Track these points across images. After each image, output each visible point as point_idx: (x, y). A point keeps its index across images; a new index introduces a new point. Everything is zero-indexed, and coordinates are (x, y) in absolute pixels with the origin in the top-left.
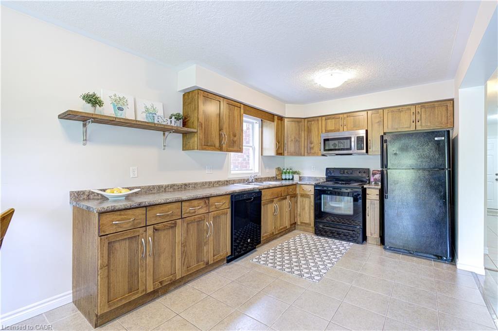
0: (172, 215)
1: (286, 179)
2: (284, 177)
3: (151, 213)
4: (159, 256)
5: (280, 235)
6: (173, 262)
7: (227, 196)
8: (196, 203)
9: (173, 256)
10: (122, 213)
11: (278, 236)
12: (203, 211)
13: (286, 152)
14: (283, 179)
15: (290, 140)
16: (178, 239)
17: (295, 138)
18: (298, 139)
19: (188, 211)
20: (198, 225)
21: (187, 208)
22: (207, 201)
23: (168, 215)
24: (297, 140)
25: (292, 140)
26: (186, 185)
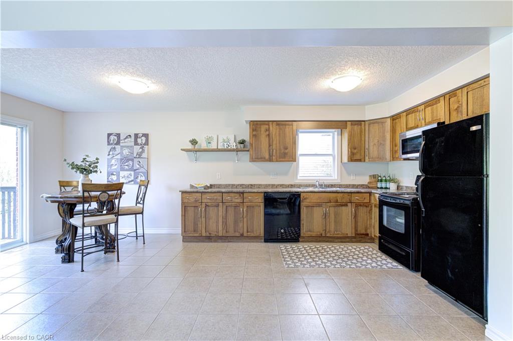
0: (216, 199)
1: (382, 188)
2: (379, 185)
3: (204, 196)
4: (209, 220)
5: (339, 240)
6: (217, 226)
7: (261, 194)
8: (233, 195)
9: (217, 222)
10: (191, 194)
11: (337, 240)
12: (239, 200)
13: (367, 158)
14: (378, 188)
15: (371, 144)
16: (220, 213)
17: (378, 141)
18: (382, 142)
19: (227, 199)
20: (235, 209)
21: (227, 198)
22: (242, 195)
23: (213, 199)
24: (381, 144)
25: (375, 144)
26: (251, 185)
